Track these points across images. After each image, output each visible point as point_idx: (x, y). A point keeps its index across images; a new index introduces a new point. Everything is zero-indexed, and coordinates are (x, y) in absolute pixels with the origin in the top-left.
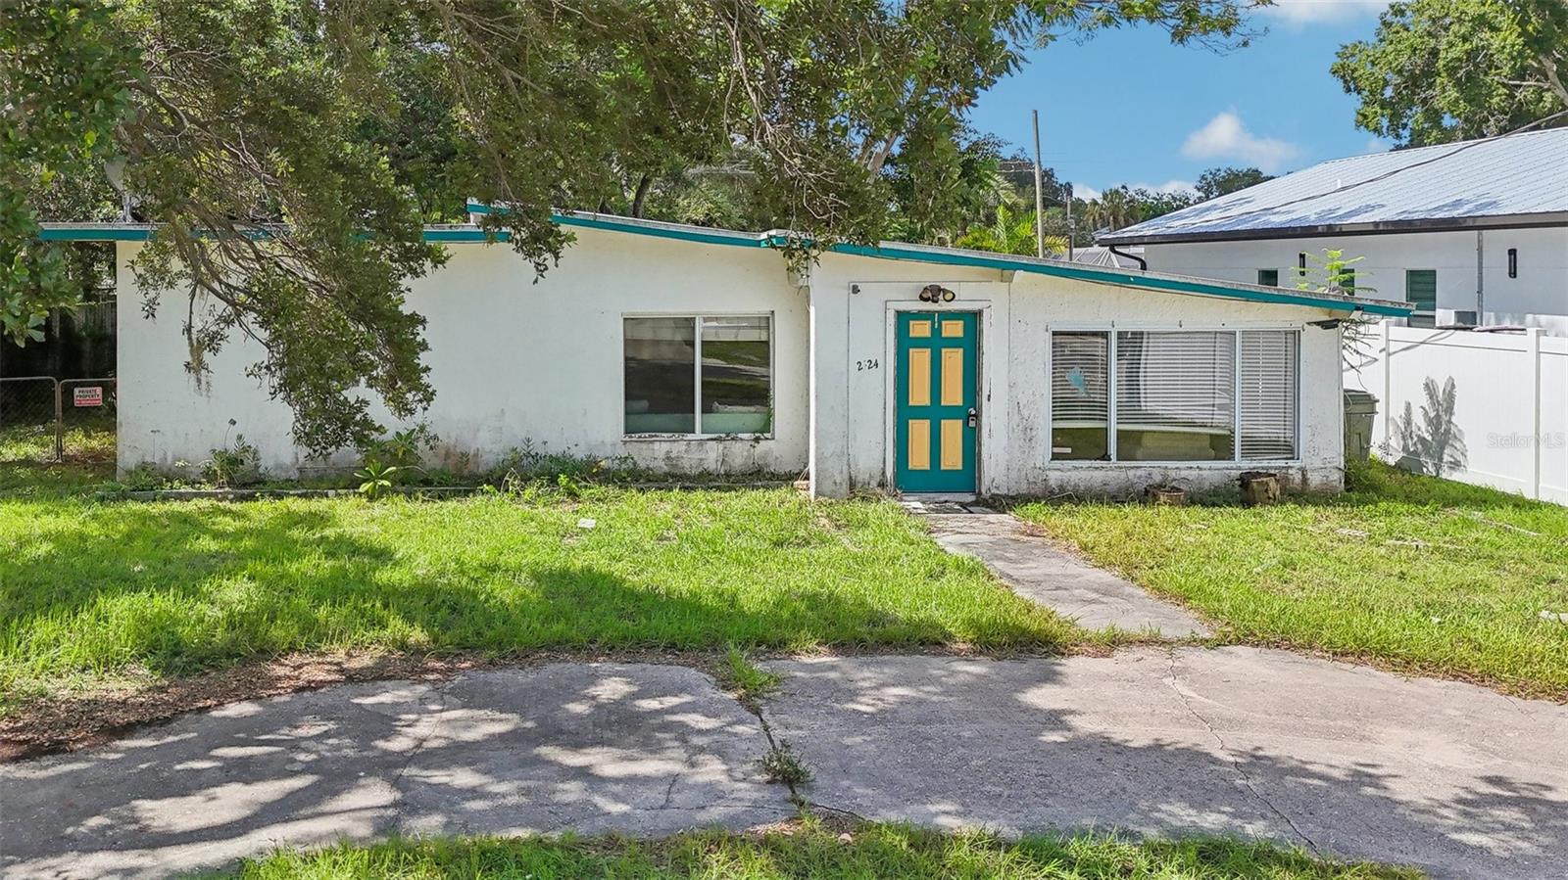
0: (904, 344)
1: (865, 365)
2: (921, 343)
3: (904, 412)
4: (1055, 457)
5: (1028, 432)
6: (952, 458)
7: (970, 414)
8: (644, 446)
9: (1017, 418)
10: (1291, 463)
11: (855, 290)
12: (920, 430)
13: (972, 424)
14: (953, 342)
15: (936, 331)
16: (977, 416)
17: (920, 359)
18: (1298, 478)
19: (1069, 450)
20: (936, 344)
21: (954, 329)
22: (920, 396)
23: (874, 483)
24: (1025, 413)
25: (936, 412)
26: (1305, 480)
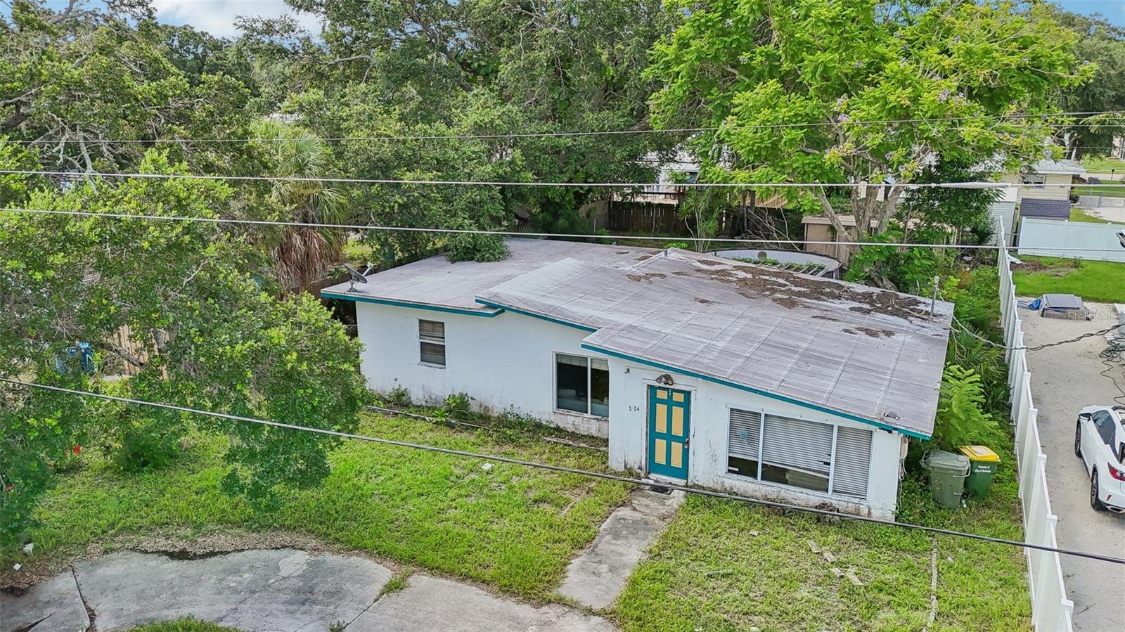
0: (653, 401)
1: (633, 408)
2: (662, 402)
3: (652, 435)
4: (730, 471)
5: (714, 458)
6: (677, 462)
7: (685, 440)
8: (563, 417)
9: (709, 449)
10: (862, 502)
11: (628, 371)
12: (661, 444)
13: (686, 447)
14: (678, 404)
15: (670, 397)
16: (688, 443)
17: (661, 410)
18: (866, 511)
19: (737, 470)
20: (670, 403)
21: (679, 398)
22: (661, 427)
23: (636, 467)
24: (713, 447)
25: (669, 437)
26: (869, 514)
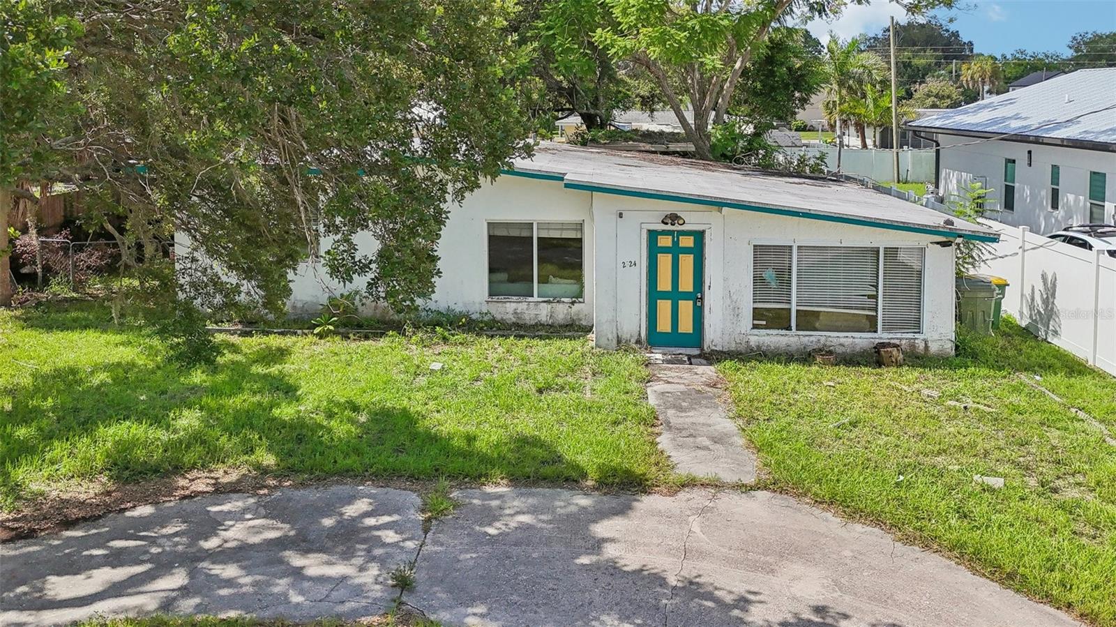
0: (654, 251)
1: (627, 264)
2: (665, 250)
3: (654, 295)
4: (755, 327)
5: (736, 312)
6: (686, 326)
7: (697, 296)
8: (500, 305)
9: (728, 301)
10: (917, 336)
11: (621, 215)
12: (664, 307)
13: (699, 304)
14: (687, 251)
15: (676, 243)
16: (702, 299)
17: (665, 261)
18: (922, 346)
19: (764, 323)
20: (676, 251)
21: (687, 242)
22: (664, 284)
23: (633, 341)
24: (734, 297)
25: (675, 296)
26: (926, 347)
